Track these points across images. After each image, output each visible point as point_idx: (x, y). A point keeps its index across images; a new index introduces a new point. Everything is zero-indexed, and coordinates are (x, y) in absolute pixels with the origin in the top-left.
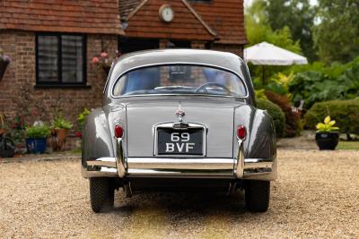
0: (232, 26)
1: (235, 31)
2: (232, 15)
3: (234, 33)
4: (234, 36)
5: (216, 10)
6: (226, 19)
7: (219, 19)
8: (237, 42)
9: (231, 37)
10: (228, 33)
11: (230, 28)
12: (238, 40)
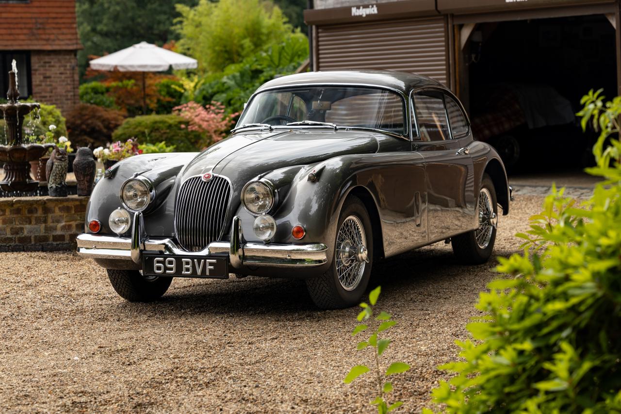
0: (59, 29)
1: (63, 34)
2: (60, 16)
3: (61, 37)
4: (63, 40)
5: (35, 10)
6: (50, 21)
7: (40, 21)
8: (64, 48)
9: (57, 42)
10: (52, 37)
11: (55, 31)
12: (68, 45)
